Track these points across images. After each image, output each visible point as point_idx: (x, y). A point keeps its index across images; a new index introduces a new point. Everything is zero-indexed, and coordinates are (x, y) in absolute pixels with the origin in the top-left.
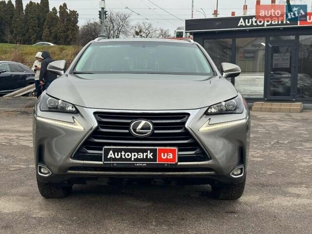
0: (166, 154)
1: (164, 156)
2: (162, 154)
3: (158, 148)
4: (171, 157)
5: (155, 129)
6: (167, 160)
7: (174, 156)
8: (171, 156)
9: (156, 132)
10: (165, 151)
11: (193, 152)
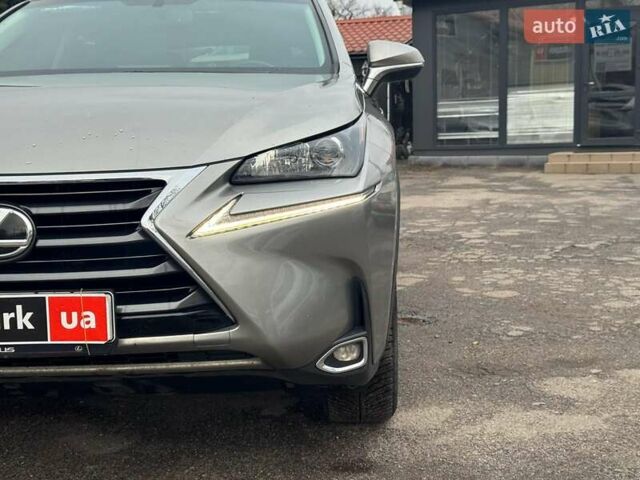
0: (75, 315)
1: (69, 321)
2: (64, 315)
3: (47, 295)
4: (93, 325)
5: (40, 234)
6: (78, 332)
7: (101, 320)
8: (90, 320)
9: (42, 243)
10: (71, 306)
11: (174, 305)
